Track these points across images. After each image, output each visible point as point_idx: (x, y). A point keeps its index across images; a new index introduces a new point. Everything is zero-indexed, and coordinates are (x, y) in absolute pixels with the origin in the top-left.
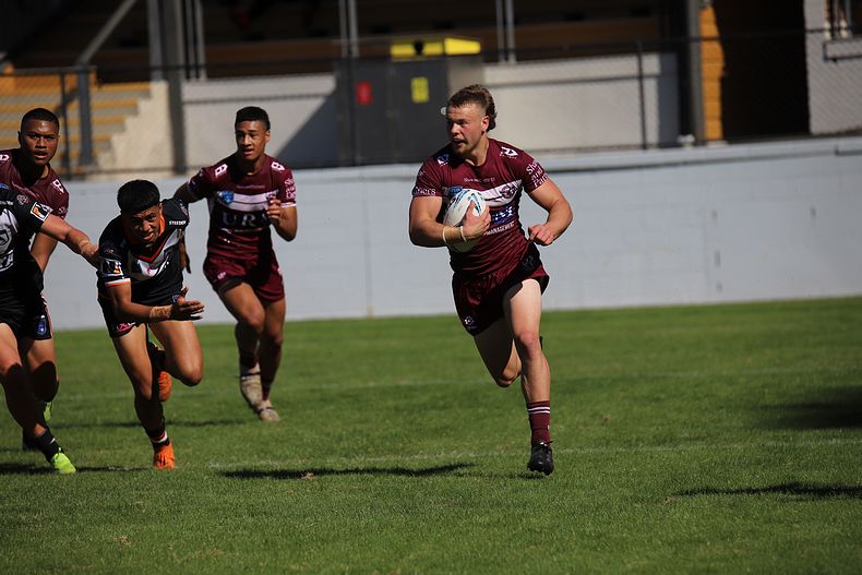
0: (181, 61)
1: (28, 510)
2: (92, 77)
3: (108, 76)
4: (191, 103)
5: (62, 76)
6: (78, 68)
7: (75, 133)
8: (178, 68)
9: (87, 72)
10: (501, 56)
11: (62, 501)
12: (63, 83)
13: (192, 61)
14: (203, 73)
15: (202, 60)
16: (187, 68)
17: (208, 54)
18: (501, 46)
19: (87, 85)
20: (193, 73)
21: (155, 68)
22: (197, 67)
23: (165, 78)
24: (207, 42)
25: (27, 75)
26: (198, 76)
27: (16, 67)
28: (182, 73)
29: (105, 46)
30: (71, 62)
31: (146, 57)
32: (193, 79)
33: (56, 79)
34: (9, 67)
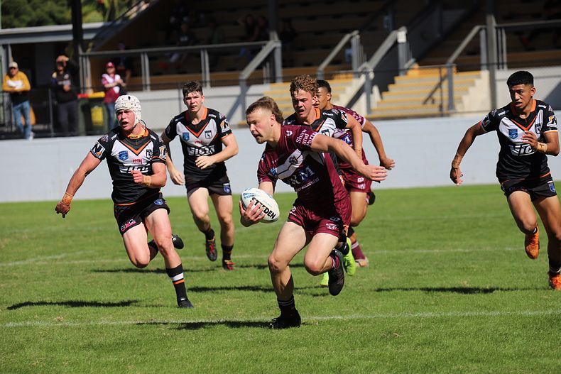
0: (496, 61)
2: (454, 69)
3: (462, 68)
4: (500, 80)
5: (440, 68)
6: (448, 65)
7: (446, 96)
8: (493, 64)
9: (451, 67)
12: (440, 72)
13: (500, 61)
14: (505, 67)
15: (505, 60)
16: (498, 64)
17: (508, 58)
19: (452, 72)
20: (501, 66)
21: (484, 65)
22: (503, 64)
23: (488, 69)
24: (508, 51)
25: (424, 68)
26: (503, 68)
27: (420, 65)
28: (496, 66)
29: (461, 55)
30: (444, 63)
31: (479, 60)
32: (501, 69)
33: (437, 71)
34: (416, 66)
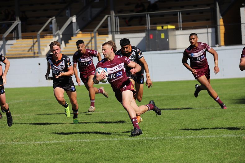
0: (115, 30)
1: (84, 120)
2: (97, 34)
3: (100, 33)
4: (117, 39)
5: (91, 33)
6: (94, 32)
7: (93, 45)
8: (114, 32)
9: (96, 33)
10: (179, 29)
11: (90, 119)
12: (91, 35)
13: (117, 30)
14: (119, 33)
15: (119, 30)
16: (116, 32)
17: (120, 29)
18: (179, 27)
19: (96, 35)
20: (117, 33)
21: (110, 32)
22: (118, 32)
23: (111, 34)
24: (120, 26)
25: (84, 33)
26: (118, 33)
27: (82, 32)
28: (115, 33)
29: (100, 27)
30: (93, 31)
31: (108, 30)
32: (117, 34)
33: (90, 34)
34: (81, 32)
